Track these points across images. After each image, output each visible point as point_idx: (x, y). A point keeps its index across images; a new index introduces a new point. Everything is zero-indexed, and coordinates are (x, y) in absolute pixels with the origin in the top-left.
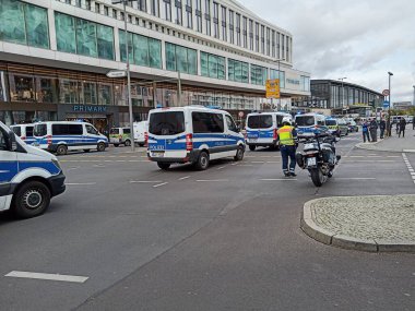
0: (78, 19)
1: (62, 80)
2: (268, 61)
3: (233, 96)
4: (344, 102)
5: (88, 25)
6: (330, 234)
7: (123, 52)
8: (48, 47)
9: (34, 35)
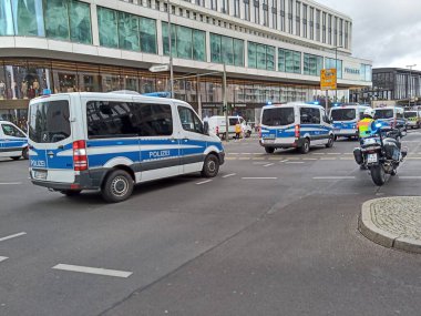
0: (120, 12)
1: (104, 76)
2: (324, 49)
3: (283, 89)
4: (412, 93)
5: (131, 18)
6: (393, 237)
7: (166, 45)
8: (91, 42)
9: (77, 31)
